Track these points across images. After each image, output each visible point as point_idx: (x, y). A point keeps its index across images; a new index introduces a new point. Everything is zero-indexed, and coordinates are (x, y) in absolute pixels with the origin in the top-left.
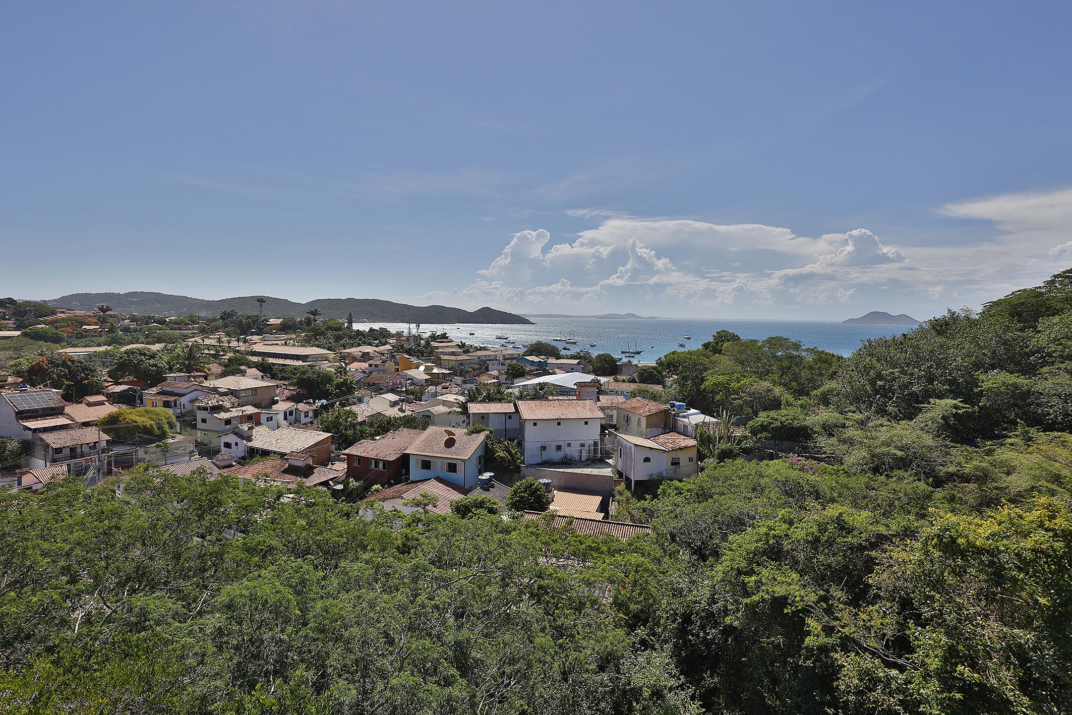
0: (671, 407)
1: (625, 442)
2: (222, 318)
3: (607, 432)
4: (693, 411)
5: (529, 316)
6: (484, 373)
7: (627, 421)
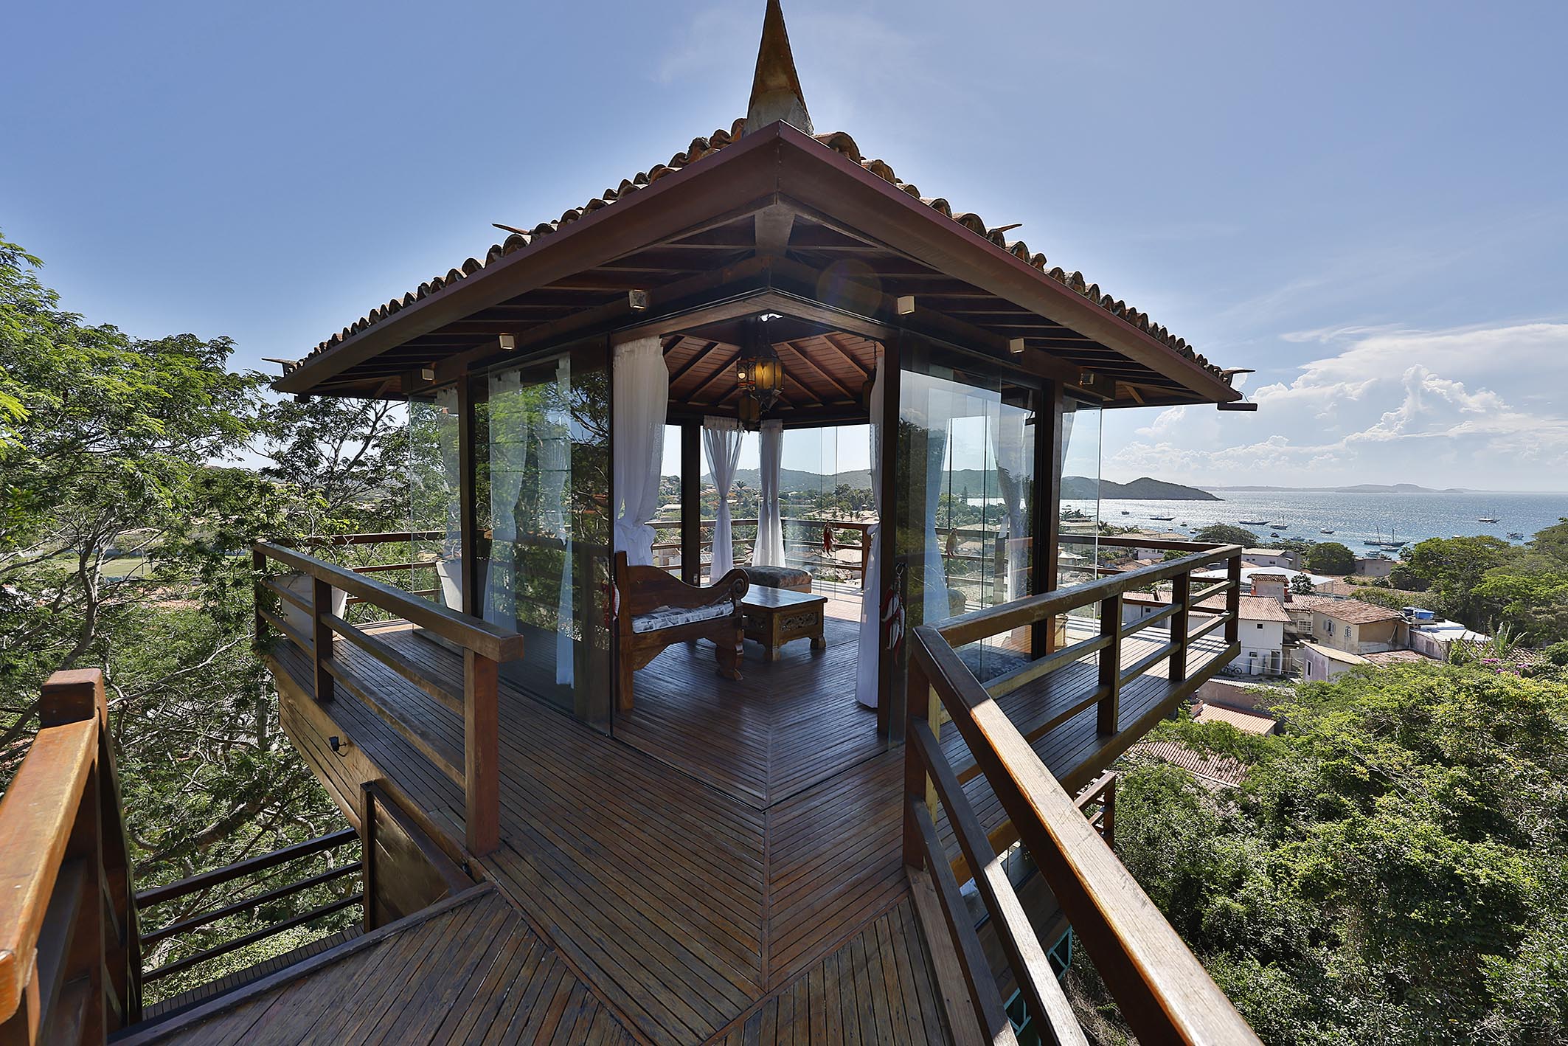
0: (1406, 615)
1: (1316, 655)
2: (837, 493)
3: (1297, 642)
4: (1448, 623)
5: (1214, 489)
6: (1130, 561)
7: (1330, 630)
